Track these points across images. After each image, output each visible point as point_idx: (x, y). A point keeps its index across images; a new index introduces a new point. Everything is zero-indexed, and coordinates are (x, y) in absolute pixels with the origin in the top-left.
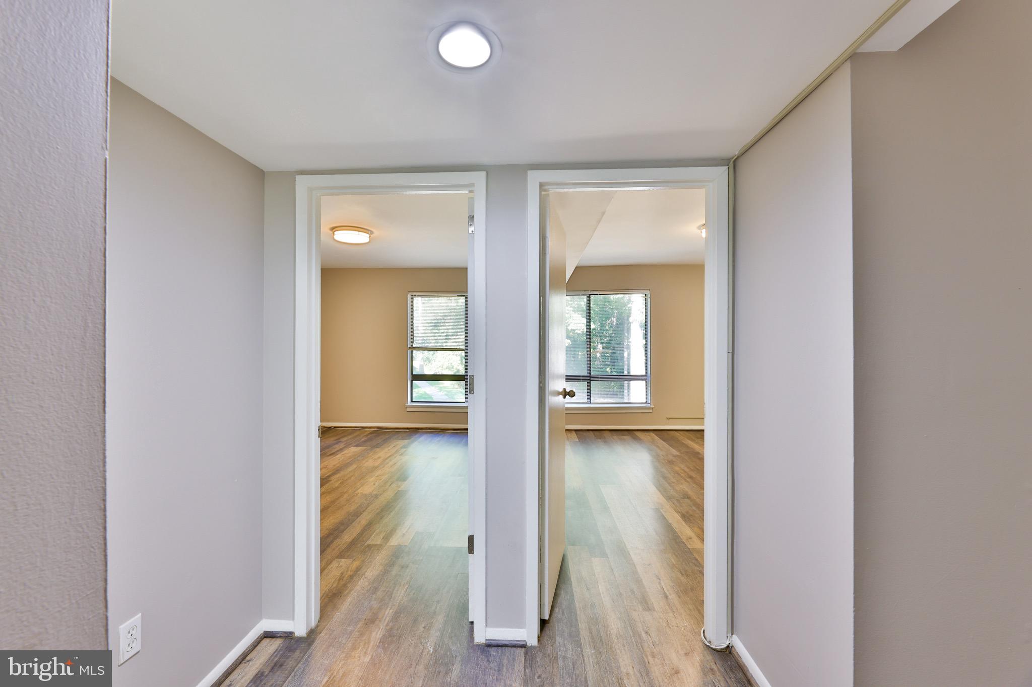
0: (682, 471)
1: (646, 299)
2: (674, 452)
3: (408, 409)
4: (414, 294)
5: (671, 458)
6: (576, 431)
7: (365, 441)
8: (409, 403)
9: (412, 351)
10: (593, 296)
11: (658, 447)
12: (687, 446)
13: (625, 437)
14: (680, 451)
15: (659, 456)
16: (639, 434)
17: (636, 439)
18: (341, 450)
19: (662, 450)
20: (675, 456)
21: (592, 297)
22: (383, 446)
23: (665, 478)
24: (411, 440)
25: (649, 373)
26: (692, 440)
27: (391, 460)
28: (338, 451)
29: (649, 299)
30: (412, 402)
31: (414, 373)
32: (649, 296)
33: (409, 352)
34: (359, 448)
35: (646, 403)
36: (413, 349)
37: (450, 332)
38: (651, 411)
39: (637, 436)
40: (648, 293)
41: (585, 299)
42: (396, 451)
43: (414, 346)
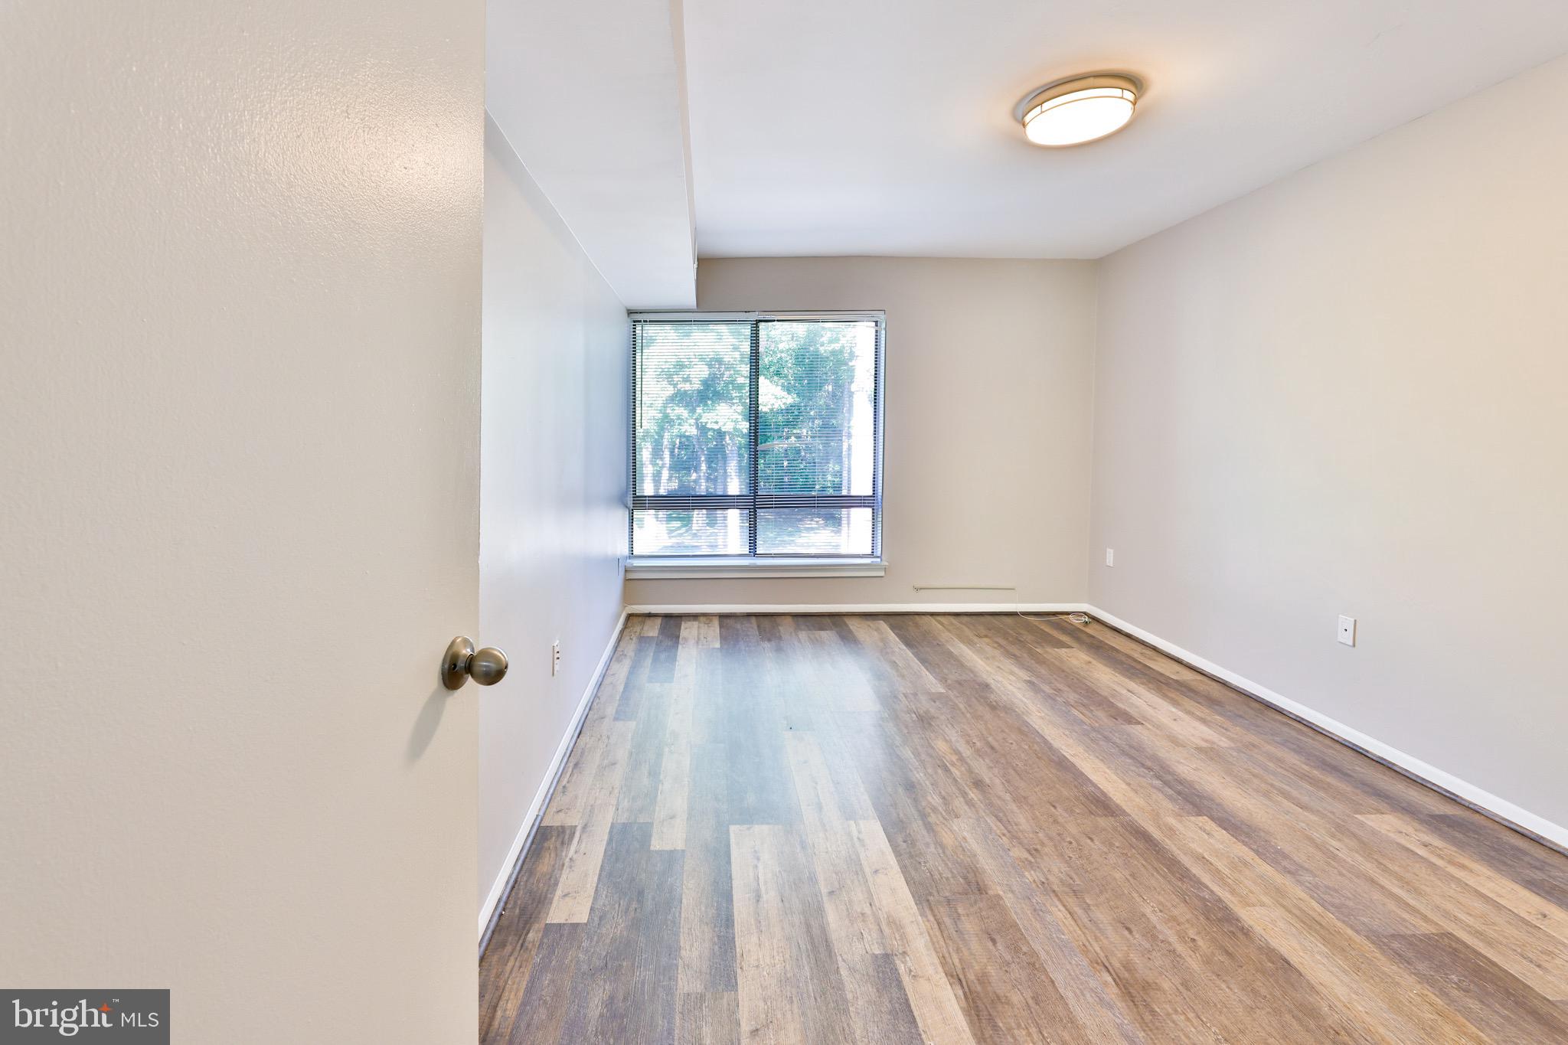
0: (954, 758)
1: (877, 331)
2: (931, 682)
5: (925, 704)
6: (723, 617)
10: (763, 323)
11: (894, 664)
12: (960, 664)
13: (824, 634)
14: (943, 680)
15: (896, 697)
16: (853, 625)
17: (848, 638)
19: (903, 676)
20: (935, 698)
21: (762, 325)
23: (910, 787)
25: (880, 491)
26: (969, 643)
29: (883, 332)
32: (883, 326)
35: (872, 555)
38: (882, 574)
39: (850, 632)
40: (881, 317)
41: (747, 330)
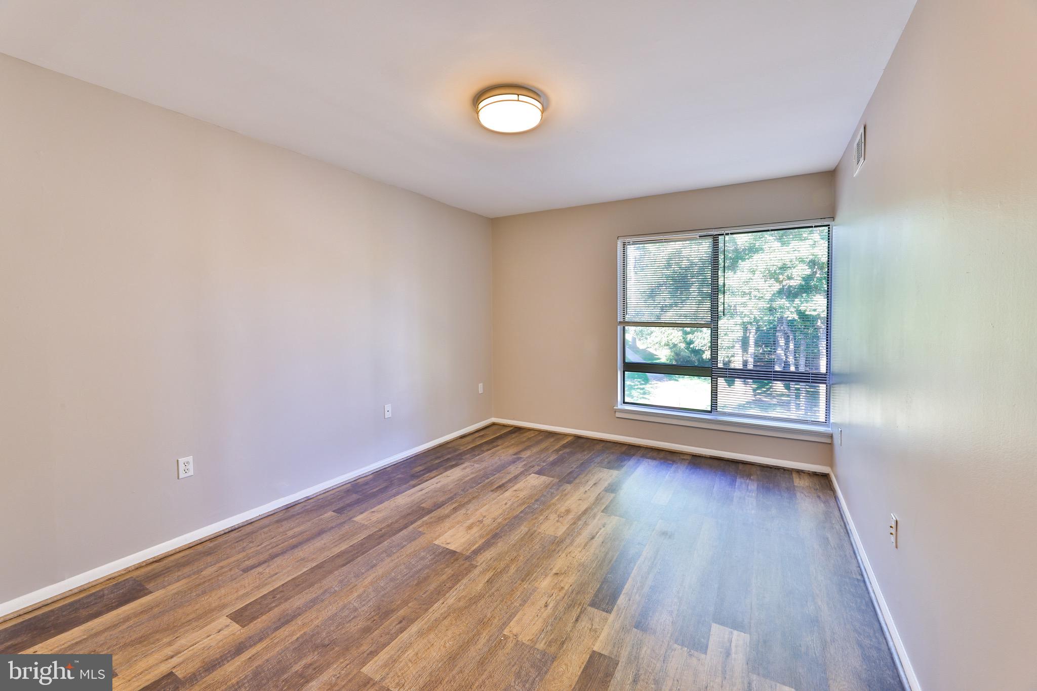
3: (618, 415)
4: (627, 240)
7: (554, 463)
8: (620, 406)
9: (624, 328)
18: (516, 478)
22: (577, 481)
24: (624, 469)
27: (586, 524)
28: (510, 481)
30: (624, 403)
31: (626, 361)
33: (620, 328)
34: (543, 478)
36: (625, 323)
37: (668, 302)
42: (597, 499)
43: (627, 320)
